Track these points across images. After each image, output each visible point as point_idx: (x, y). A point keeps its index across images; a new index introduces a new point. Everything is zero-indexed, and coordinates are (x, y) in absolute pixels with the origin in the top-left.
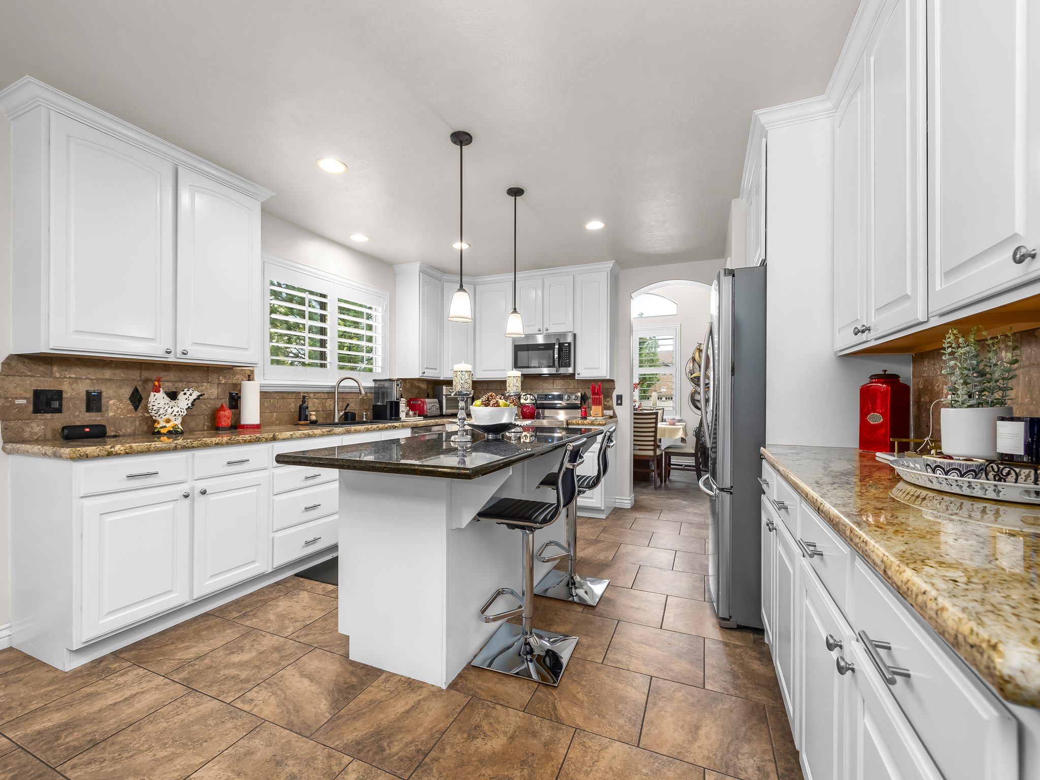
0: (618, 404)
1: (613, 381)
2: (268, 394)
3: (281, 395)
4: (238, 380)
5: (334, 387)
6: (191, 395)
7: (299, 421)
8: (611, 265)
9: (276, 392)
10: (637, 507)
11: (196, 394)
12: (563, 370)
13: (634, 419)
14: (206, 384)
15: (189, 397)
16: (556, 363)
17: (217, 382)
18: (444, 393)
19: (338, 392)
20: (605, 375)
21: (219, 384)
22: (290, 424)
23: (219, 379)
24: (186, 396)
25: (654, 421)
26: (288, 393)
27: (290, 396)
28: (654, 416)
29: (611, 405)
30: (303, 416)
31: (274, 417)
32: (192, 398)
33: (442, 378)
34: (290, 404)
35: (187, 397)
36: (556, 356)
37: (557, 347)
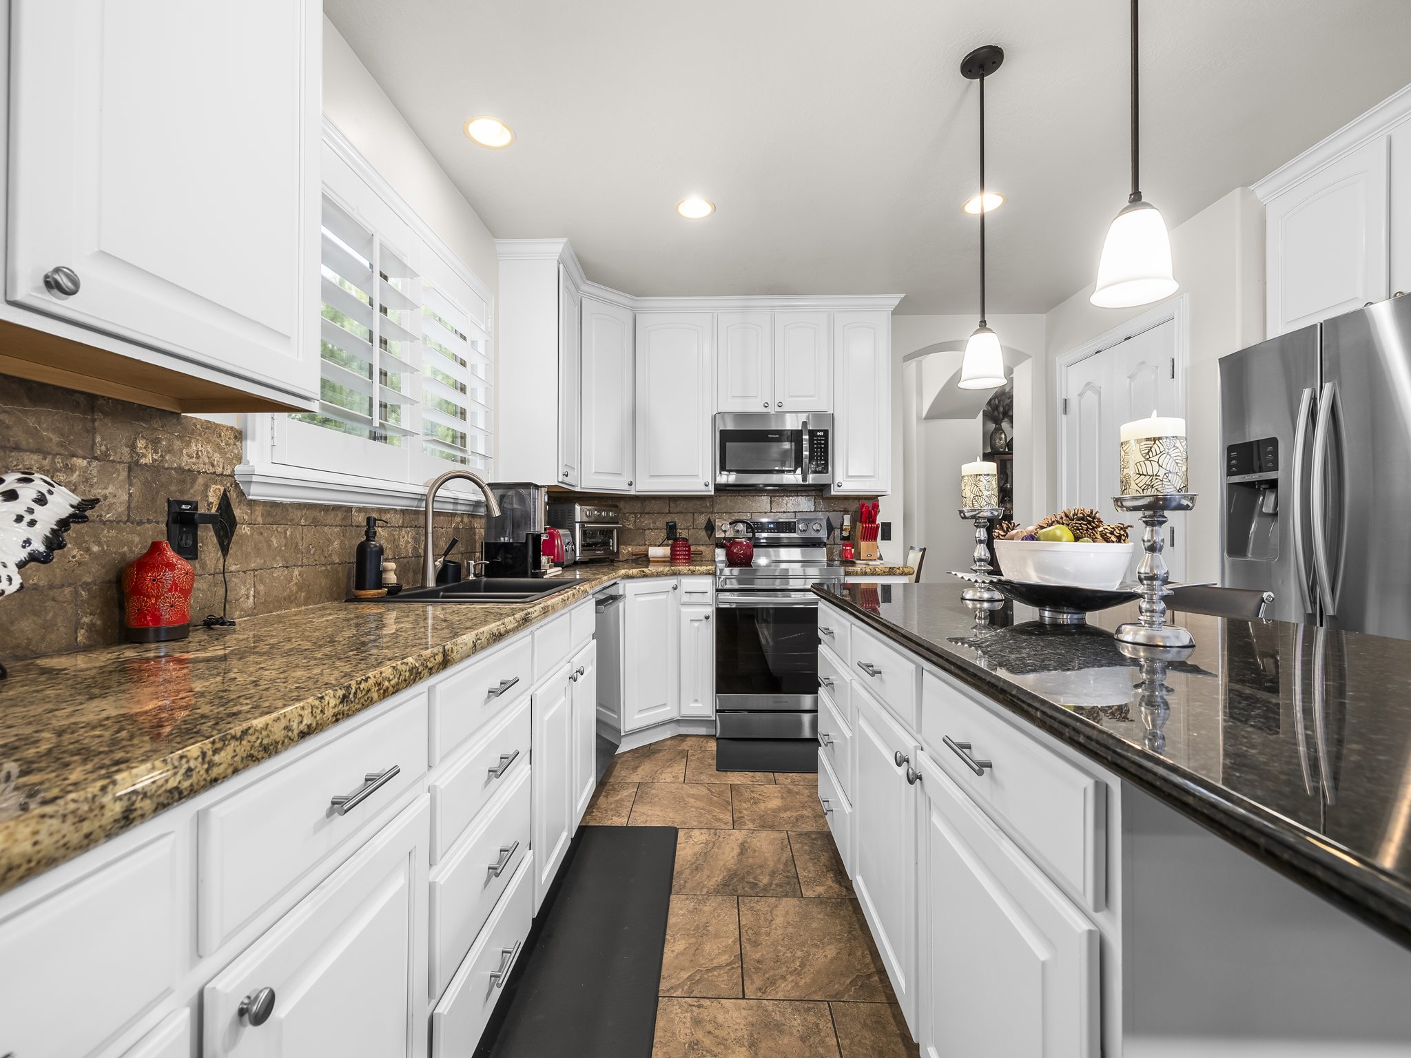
2: (278, 510)
3: (312, 514)
4: (198, 457)
5: (423, 498)
6: (41, 500)
7: (357, 589)
9: (300, 504)
11: (62, 503)
14: (85, 463)
15: (31, 511)
17: (126, 458)
18: (578, 518)
19: (433, 511)
21: (134, 466)
22: (336, 598)
23: (133, 447)
24: (18, 507)
26: (327, 509)
27: (330, 518)
30: (370, 576)
31: (295, 580)
32: (48, 517)
33: (577, 489)
34: (330, 542)
35: (22, 512)
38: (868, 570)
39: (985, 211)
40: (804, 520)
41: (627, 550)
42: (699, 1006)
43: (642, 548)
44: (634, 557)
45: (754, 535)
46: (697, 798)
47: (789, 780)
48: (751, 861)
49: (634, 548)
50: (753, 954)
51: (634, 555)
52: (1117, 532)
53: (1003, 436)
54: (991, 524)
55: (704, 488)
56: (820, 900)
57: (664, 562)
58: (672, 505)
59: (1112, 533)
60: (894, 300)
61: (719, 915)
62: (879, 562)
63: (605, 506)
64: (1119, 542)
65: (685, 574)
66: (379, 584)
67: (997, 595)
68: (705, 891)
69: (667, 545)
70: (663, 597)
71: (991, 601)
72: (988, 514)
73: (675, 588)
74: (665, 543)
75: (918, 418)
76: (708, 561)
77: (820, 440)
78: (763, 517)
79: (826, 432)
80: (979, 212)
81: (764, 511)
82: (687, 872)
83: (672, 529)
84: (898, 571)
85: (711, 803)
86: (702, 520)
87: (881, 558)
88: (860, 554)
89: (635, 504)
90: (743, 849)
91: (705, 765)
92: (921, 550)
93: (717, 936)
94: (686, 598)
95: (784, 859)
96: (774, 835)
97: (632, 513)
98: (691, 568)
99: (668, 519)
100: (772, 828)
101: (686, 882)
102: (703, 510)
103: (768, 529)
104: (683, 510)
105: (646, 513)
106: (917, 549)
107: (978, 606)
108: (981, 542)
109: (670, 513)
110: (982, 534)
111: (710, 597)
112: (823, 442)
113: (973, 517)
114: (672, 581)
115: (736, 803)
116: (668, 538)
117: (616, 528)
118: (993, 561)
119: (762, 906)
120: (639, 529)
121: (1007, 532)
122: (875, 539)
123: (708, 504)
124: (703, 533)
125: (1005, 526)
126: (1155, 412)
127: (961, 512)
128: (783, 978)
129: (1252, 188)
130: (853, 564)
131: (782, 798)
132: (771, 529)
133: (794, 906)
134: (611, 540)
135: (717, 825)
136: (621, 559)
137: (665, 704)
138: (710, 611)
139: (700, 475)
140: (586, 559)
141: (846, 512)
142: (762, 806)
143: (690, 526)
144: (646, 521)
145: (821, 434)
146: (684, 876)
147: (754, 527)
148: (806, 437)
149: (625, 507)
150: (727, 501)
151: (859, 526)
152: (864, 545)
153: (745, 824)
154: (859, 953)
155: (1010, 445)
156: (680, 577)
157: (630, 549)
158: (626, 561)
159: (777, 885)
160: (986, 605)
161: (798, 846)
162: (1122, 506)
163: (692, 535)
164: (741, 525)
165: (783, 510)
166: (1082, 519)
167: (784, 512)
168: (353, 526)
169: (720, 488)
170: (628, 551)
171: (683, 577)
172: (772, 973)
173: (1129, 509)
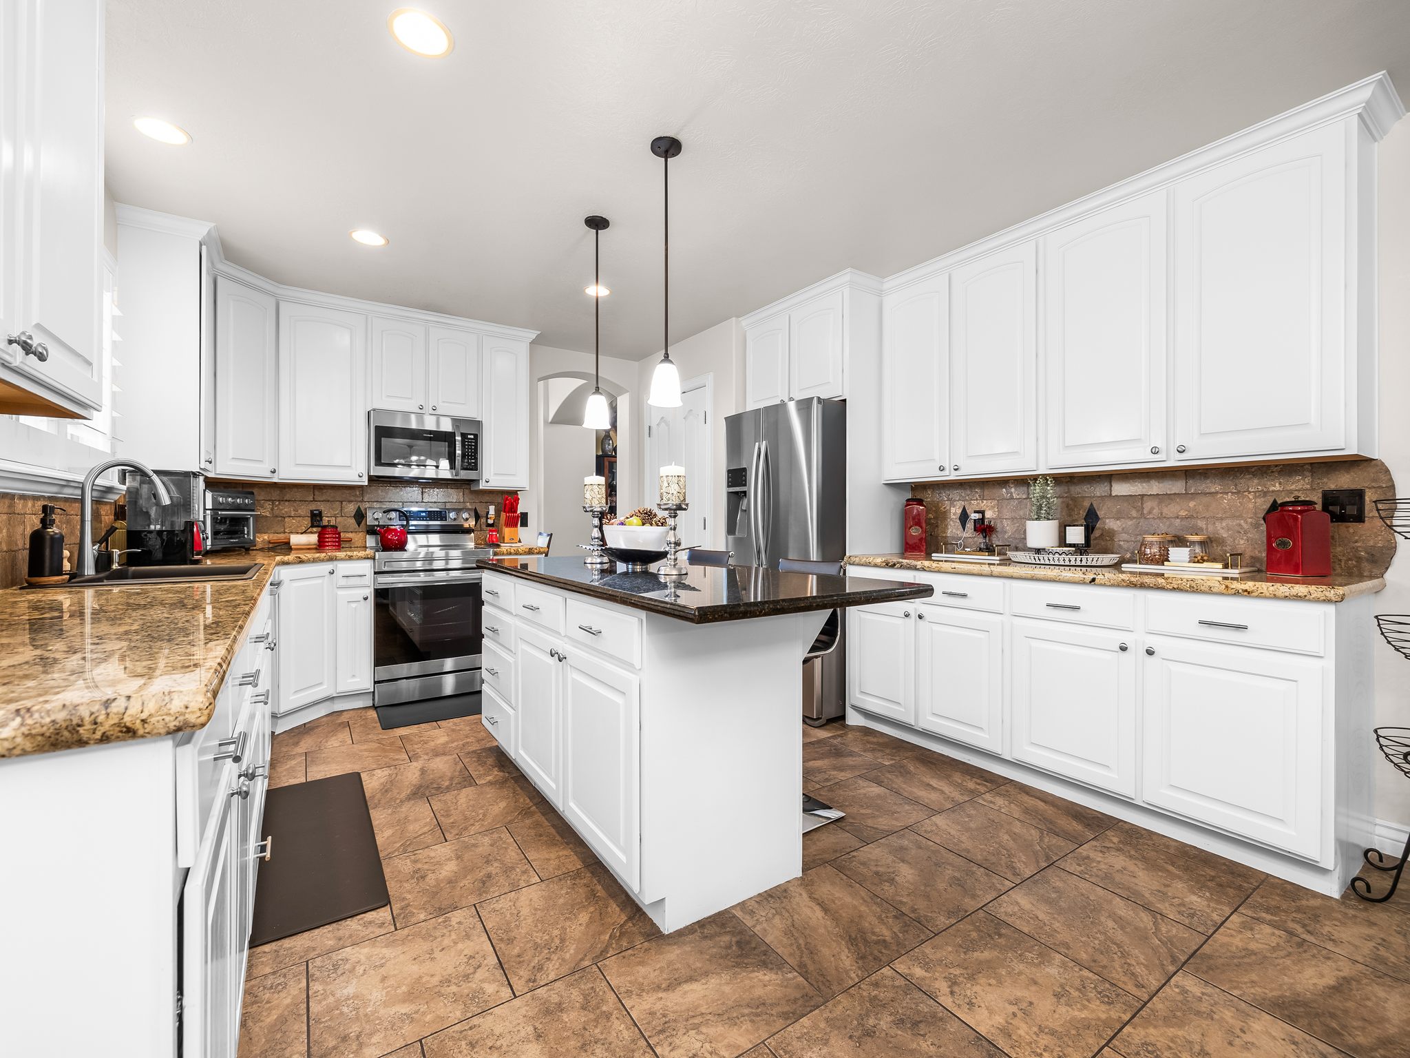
38: (512, 551)
39: (599, 295)
40: (454, 510)
41: (262, 539)
42: (414, 855)
43: (282, 536)
44: (271, 545)
45: (408, 523)
46: (370, 751)
47: (451, 724)
48: (431, 776)
49: (271, 536)
50: (445, 821)
51: (272, 543)
52: (661, 521)
53: (611, 442)
54: (602, 516)
55: (357, 478)
56: (490, 783)
57: (309, 549)
58: (317, 493)
59: (659, 521)
60: (533, 335)
61: (415, 810)
62: (519, 544)
63: (239, 492)
64: (662, 526)
65: (342, 559)
67: (606, 559)
68: (398, 801)
69: (315, 533)
70: (319, 581)
71: (601, 563)
72: (599, 509)
73: (332, 573)
74: (309, 530)
75: (546, 422)
76: (357, 547)
77: (471, 442)
78: (415, 506)
79: (476, 436)
80: (595, 295)
81: (413, 500)
82: (379, 796)
83: (316, 517)
84: (536, 551)
85: (384, 750)
86: (351, 508)
87: (520, 541)
88: (504, 538)
89: (272, 491)
90: (423, 771)
91: (369, 729)
92: (548, 535)
93: (416, 820)
94: (343, 582)
95: (458, 768)
96: (445, 758)
97: (269, 500)
98: (349, 553)
99: (313, 507)
100: (444, 754)
101: (379, 801)
102: (352, 498)
103: (420, 518)
104: (329, 499)
105: (286, 501)
106: (545, 534)
107: (594, 567)
108: (596, 527)
109: (314, 501)
110: (596, 521)
111: (369, 579)
112: (473, 444)
113: (591, 511)
114: (328, 566)
115: (408, 747)
116: (312, 526)
117: (251, 515)
118: (603, 539)
119: (448, 797)
120: (277, 517)
121: (610, 520)
122: (516, 526)
123: (358, 493)
124: (353, 521)
125: (609, 517)
126: (673, 463)
127: (584, 507)
128: (473, 825)
129: (740, 319)
130: (498, 546)
131: (448, 735)
132: (423, 517)
133: (472, 791)
134: (245, 528)
135: (396, 763)
136: (257, 547)
137: (321, 683)
138: (370, 592)
139: (354, 466)
140: (218, 548)
141: (492, 503)
142: (432, 744)
143: (338, 514)
144: (286, 509)
145: (472, 437)
146: (376, 797)
147: (406, 516)
148: (458, 438)
149: (260, 495)
150: (381, 492)
151: (503, 515)
152: (507, 531)
153: (421, 757)
154: (522, 800)
155: (615, 449)
156: (335, 563)
157: (266, 537)
158: (262, 550)
159: (456, 784)
160: (599, 566)
161: (467, 760)
162: (660, 508)
163: (340, 523)
164: (394, 513)
165: (433, 500)
166: (646, 513)
167: (435, 502)
168: (15, 514)
169: (373, 480)
170: (264, 539)
171: (339, 562)
172: (464, 825)
173: (663, 510)
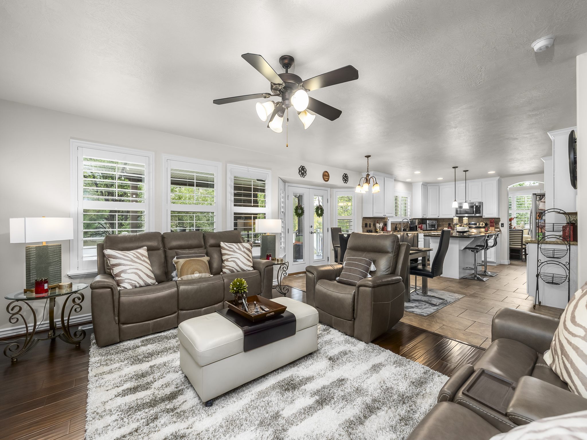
0: (502, 227)
1: (499, 218)
2: (393, 224)
4: (386, 220)
5: (401, 221)
8: (498, 178)
10: (511, 264)
12: (477, 215)
13: (510, 232)
16: (474, 212)
17: (383, 221)
18: (428, 223)
19: (402, 223)
20: (496, 216)
25: (521, 233)
28: (521, 232)
29: (498, 227)
33: (427, 218)
36: (474, 210)
37: (475, 207)
66: (397, 230)
79: (480, 206)
83: (449, 224)
97: (441, 221)
105: (444, 221)
109: (449, 221)
120: (443, 224)
134: (435, 226)
139: (453, 215)
